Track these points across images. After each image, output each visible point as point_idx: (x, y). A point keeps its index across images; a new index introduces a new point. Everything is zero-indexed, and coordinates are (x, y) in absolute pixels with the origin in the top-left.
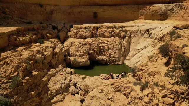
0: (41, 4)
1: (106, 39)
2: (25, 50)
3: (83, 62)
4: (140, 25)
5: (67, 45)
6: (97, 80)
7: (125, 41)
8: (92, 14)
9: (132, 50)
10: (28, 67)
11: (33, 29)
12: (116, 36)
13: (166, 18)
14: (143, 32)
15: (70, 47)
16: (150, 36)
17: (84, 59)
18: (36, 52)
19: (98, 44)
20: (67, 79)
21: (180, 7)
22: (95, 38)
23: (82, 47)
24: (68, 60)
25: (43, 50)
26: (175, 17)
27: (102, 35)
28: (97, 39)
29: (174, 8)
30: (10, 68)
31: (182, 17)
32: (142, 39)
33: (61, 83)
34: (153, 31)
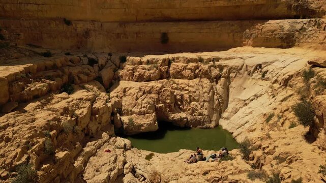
0: (67, 19)
1: (186, 81)
2: (39, 108)
3: (145, 125)
4: (245, 55)
5: (115, 95)
6: (174, 161)
7: (221, 85)
8: (158, 36)
9: (232, 102)
10: (46, 146)
11: (54, 67)
12: (203, 76)
13: (291, 44)
14: (252, 70)
15: (121, 98)
16: (263, 76)
17: (147, 120)
18: (61, 111)
19: (171, 92)
20: (118, 160)
21: (316, 26)
22: (165, 80)
23: (143, 97)
24: (119, 122)
25: (73, 106)
26: (309, 42)
27: (179, 75)
28: (170, 82)
29: (305, 26)
30: (12, 148)
31: (322, 43)
32: (249, 82)
33: (108, 169)
34: (270, 68)
